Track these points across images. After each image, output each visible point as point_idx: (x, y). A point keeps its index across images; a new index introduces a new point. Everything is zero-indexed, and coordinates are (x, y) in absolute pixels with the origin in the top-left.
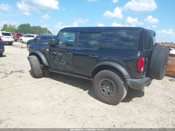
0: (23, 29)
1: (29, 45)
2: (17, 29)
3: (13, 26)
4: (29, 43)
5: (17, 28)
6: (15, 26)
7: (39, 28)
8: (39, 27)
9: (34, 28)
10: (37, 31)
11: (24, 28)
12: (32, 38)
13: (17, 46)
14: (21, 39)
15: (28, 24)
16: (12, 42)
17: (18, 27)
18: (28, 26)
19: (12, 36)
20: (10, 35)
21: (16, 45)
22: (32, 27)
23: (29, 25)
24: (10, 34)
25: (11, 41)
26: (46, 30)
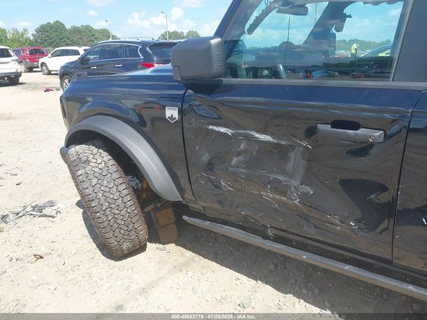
0: (48, 36)
1: (67, 81)
2: (32, 38)
3: (20, 30)
4: (65, 73)
5: (33, 35)
6: (25, 30)
7: (88, 29)
8: (88, 27)
9: (76, 31)
10: (85, 39)
11: (49, 34)
12: (74, 58)
13: (34, 86)
14: (43, 64)
15: (57, 22)
16: (18, 75)
17: (34, 32)
18: (58, 27)
19: (15, 57)
20: (9, 56)
21: (30, 84)
22: (70, 30)
23: (61, 24)
24: (6, 50)
25: (14, 71)
26: (105, 33)
